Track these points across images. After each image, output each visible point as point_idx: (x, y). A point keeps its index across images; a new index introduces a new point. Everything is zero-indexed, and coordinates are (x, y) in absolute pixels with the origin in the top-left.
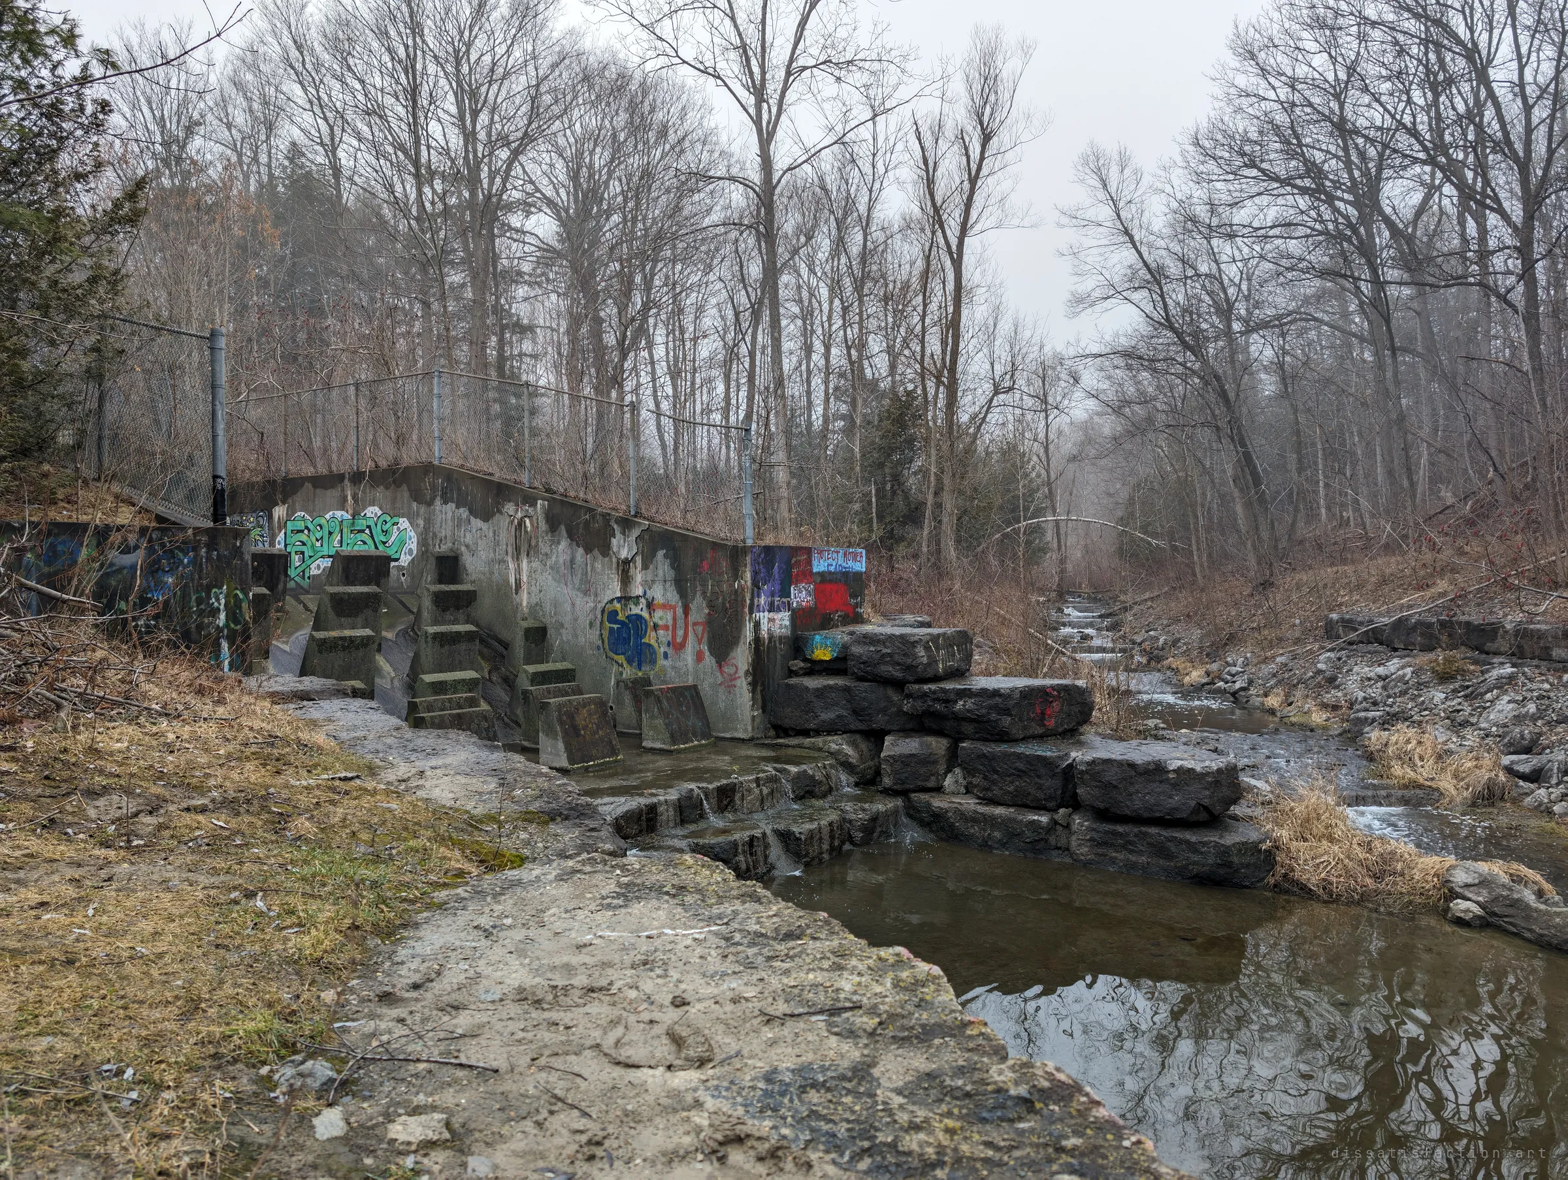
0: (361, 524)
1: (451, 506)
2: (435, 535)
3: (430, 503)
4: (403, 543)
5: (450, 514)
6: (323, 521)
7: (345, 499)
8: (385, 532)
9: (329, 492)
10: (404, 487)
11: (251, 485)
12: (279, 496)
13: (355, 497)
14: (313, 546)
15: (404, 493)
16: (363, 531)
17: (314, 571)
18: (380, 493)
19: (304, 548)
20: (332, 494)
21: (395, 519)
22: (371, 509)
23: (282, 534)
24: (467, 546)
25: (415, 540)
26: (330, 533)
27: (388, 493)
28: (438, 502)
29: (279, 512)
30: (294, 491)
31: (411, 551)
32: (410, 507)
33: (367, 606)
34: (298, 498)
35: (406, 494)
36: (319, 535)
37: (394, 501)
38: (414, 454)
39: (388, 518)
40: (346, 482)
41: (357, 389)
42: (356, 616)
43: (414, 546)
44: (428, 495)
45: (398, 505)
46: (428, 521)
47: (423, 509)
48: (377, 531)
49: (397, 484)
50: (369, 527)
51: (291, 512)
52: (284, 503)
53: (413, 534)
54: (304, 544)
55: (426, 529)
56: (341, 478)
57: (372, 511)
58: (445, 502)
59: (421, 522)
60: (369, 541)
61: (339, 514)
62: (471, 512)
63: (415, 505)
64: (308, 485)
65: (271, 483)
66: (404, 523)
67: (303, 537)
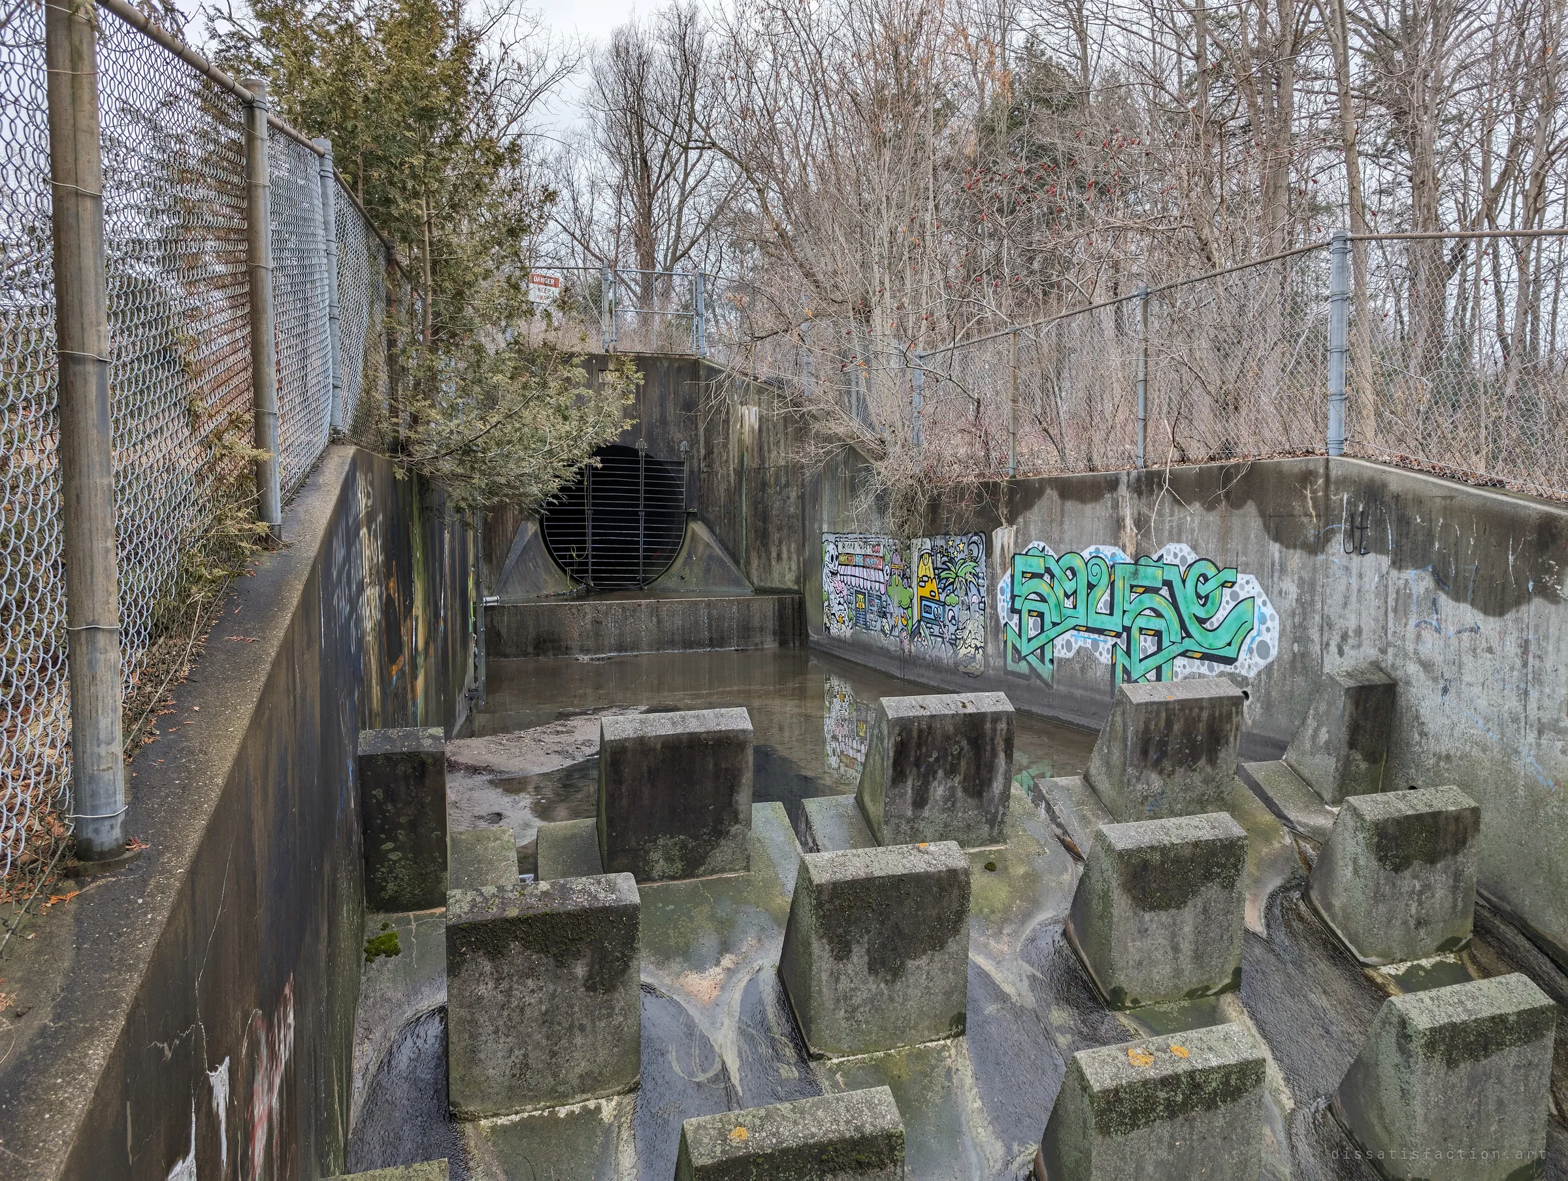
0: (1151, 575)
1: (1375, 563)
2: (1327, 624)
3: (1317, 547)
4: (1244, 628)
5: (1372, 581)
6: (1077, 563)
7: (1119, 524)
8: (1204, 599)
9: (1088, 508)
10: (1251, 508)
11: (959, 491)
12: (1003, 511)
13: (1141, 523)
14: (1059, 605)
15: (1249, 519)
16: (1155, 590)
17: (1061, 653)
18: (1193, 515)
19: (1042, 607)
20: (1095, 513)
21: (1228, 575)
22: (1173, 547)
23: (1007, 577)
24: (1427, 666)
25: (1275, 625)
26: (1091, 587)
27: (1213, 518)
28: (1338, 546)
29: (1003, 537)
30: (1028, 505)
31: (1263, 649)
32: (1263, 552)
33: (1208, 877)
34: (1035, 517)
35: (1255, 524)
36: (1070, 587)
37: (1224, 536)
38: (1273, 431)
39: (1211, 571)
40: (1123, 490)
41: (1146, 304)
42: (1180, 905)
43: (1272, 638)
44: (1311, 528)
45: (1235, 544)
46: (1308, 587)
47: (1296, 558)
48: (1183, 597)
49: (1235, 501)
50: (1168, 584)
51: (1022, 538)
52: (1011, 522)
53: (1269, 610)
54: (1043, 599)
55: (1305, 606)
56: (1113, 484)
57: (1177, 552)
58: (1361, 549)
59: (1291, 587)
60: (1168, 612)
61: (1107, 551)
62: (1441, 580)
63: (1275, 548)
64: (1051, 494)
65: (991, 488)
66: (1248, 585)
67: (1042, 586)
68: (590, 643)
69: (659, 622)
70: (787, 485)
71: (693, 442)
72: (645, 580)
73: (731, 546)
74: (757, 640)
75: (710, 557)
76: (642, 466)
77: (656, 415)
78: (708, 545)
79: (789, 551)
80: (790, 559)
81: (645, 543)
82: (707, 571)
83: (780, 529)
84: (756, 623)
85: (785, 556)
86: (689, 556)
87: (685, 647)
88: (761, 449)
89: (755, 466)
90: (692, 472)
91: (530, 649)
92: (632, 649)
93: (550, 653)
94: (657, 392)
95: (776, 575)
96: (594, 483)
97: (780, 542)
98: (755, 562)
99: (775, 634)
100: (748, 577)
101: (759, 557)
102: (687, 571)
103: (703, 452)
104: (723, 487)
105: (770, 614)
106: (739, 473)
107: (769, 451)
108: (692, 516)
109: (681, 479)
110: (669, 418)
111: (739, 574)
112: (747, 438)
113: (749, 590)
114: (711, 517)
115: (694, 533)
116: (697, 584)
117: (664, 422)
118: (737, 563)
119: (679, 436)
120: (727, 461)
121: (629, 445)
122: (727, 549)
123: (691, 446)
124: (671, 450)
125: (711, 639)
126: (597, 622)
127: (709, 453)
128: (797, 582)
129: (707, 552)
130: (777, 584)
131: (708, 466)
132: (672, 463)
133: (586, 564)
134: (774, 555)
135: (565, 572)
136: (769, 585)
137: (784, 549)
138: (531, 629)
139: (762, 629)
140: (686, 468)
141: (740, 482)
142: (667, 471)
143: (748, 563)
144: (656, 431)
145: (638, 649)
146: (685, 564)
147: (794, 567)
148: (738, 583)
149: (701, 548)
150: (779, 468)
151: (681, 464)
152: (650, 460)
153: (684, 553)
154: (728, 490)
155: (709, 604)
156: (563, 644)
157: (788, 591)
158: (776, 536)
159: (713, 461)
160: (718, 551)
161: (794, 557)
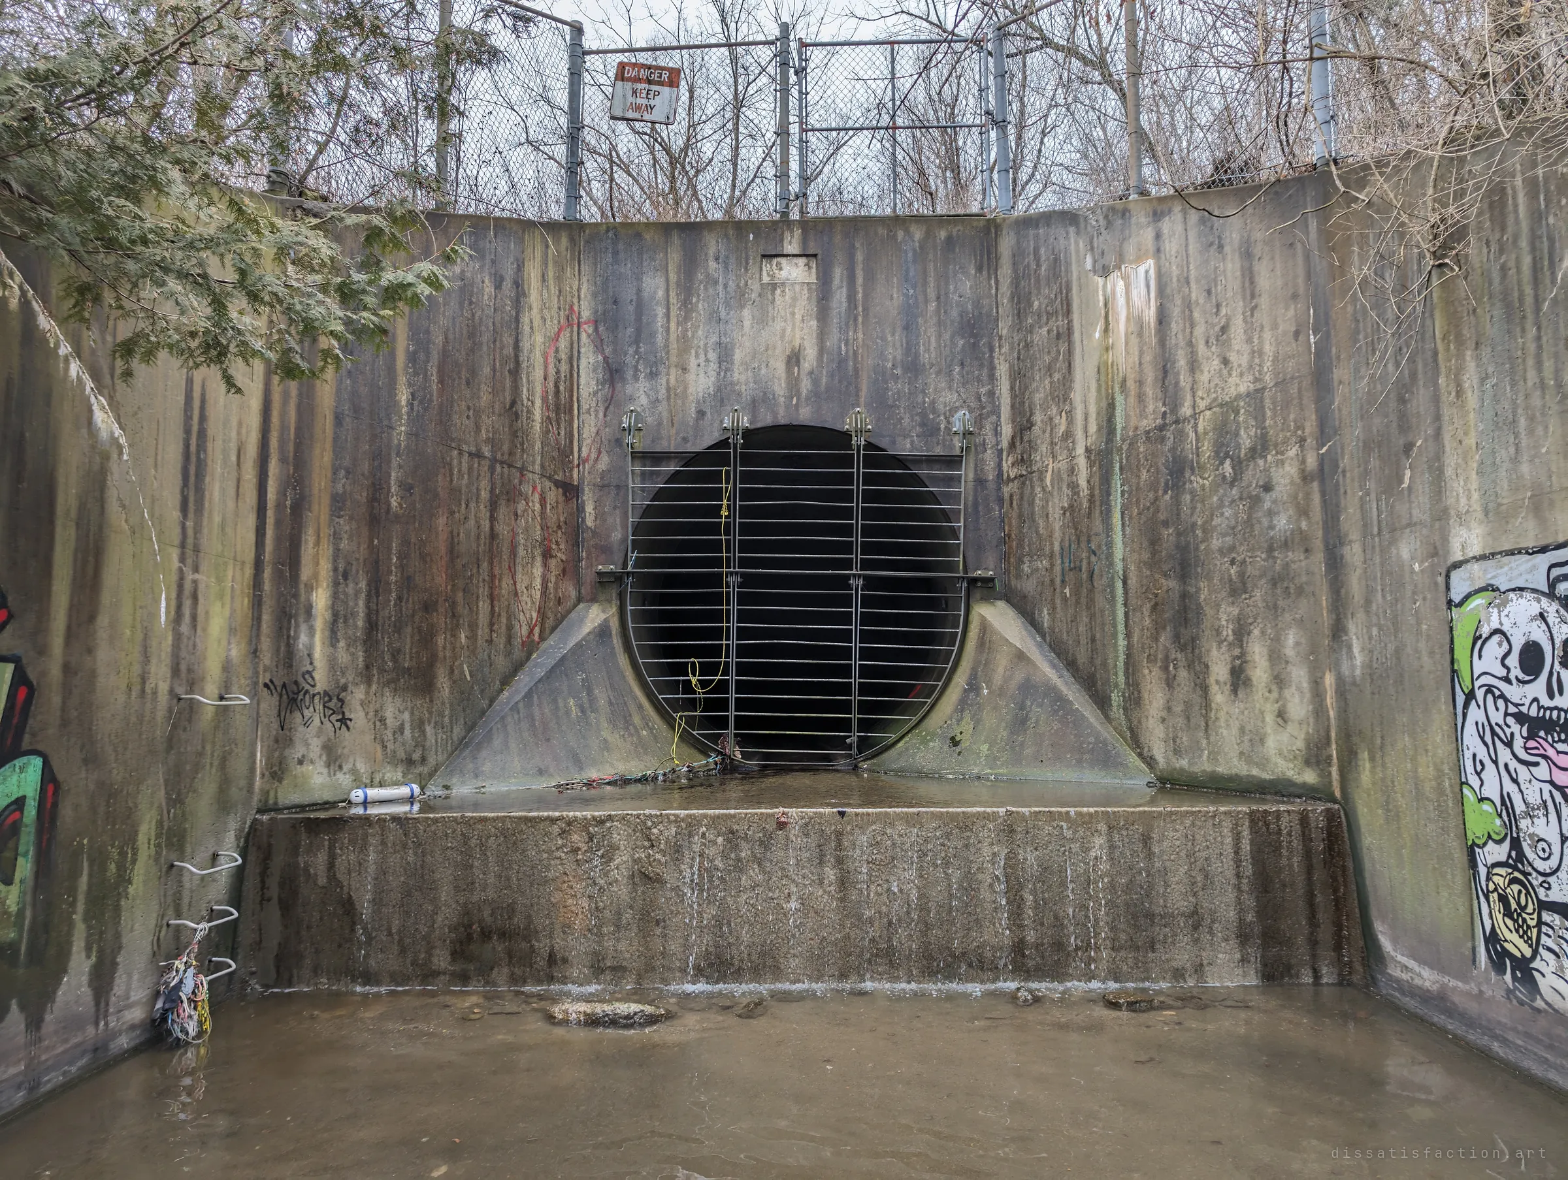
68: (625, 947)
69: (844, 882)
70: (1261, 447)
71: (985, 410)
72: (863, 744)
73: (1082, 657)
74: (1182, 956)
75: (1027, 687)
76: (858, 470)
77: (894, 351)
78: (1020, 656)
79: (1275, 657)
80: (1279, 681)
81: (865, 654)
82: (1020, 723)
83: (1238, 589)
84: (1177, 899)
85: (1260, 672)
86: (973, 686)
87: (930, 972)
88: (1165, 370)
89: (1148, 423)
90: (980, 482)
91: (441, 960)
92: (757, 974)
93: (501, 975)
94: (897, 299)
95: (1228, 735)
96: (745, 512)
97: (1241, 633)
98: (1155, 699)
99: (1243, 937)
100: (1136, 742)
101: (1170, 682)
102: (967, 725)
103: (1007, 430)
104: (1058, 502)
105: (1224, 868)
106: (1101, 458)
107: (1194, 366)
108: (984, 588)
109: (956, 497)
110: (925, 358)
111: (1107, 733)
112: (1124, 358)
113: (1139, 780)
114: (1029, 586)
115: (985, 627)
116: (992, 760)
117: (913, 368)
118: (1102, 702)
119: (949, 398)
120: (1068, 435)
121: (828, 420)
122: (1071, 665)
123: (979, 420)
124: (930, 430)
125: (1019, 948)
126: (645, 878)
127: (1023, 426)
128: (1315, 756)
129: (1019, 676)
130: (1232, 764)
131: (1021, 461)
132: (932, 460)
133: (723, 705)
134: (1219, 670)
135: (671, 724)
136: (1203, 765)
137: (1257, 651)
138: (445, 894)
139: (1196, 920)
140: (967, 472)
141: (1106, 480)
142: (917, 480)
143: (1134, 700)
144: (894, 387)
145: (777, 972)
146: (963, 705)
147: (1299, 707)
148: (1106, 759)
149: (1002, 663)
150: (1229, 407)
151: (953, 462)
152: (876, 457)
153: (960, 680)
154: (1071, 509)
155: (1009, 829)
156: (542, 945)
157: (1281, 789)
158: (1225, 615)
159: (1032, 447)
160: (1048, 670)
161: (1299, 675)
